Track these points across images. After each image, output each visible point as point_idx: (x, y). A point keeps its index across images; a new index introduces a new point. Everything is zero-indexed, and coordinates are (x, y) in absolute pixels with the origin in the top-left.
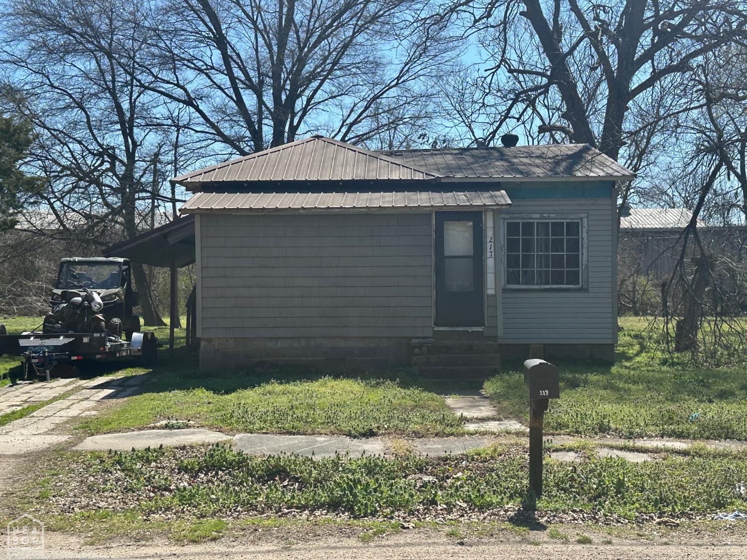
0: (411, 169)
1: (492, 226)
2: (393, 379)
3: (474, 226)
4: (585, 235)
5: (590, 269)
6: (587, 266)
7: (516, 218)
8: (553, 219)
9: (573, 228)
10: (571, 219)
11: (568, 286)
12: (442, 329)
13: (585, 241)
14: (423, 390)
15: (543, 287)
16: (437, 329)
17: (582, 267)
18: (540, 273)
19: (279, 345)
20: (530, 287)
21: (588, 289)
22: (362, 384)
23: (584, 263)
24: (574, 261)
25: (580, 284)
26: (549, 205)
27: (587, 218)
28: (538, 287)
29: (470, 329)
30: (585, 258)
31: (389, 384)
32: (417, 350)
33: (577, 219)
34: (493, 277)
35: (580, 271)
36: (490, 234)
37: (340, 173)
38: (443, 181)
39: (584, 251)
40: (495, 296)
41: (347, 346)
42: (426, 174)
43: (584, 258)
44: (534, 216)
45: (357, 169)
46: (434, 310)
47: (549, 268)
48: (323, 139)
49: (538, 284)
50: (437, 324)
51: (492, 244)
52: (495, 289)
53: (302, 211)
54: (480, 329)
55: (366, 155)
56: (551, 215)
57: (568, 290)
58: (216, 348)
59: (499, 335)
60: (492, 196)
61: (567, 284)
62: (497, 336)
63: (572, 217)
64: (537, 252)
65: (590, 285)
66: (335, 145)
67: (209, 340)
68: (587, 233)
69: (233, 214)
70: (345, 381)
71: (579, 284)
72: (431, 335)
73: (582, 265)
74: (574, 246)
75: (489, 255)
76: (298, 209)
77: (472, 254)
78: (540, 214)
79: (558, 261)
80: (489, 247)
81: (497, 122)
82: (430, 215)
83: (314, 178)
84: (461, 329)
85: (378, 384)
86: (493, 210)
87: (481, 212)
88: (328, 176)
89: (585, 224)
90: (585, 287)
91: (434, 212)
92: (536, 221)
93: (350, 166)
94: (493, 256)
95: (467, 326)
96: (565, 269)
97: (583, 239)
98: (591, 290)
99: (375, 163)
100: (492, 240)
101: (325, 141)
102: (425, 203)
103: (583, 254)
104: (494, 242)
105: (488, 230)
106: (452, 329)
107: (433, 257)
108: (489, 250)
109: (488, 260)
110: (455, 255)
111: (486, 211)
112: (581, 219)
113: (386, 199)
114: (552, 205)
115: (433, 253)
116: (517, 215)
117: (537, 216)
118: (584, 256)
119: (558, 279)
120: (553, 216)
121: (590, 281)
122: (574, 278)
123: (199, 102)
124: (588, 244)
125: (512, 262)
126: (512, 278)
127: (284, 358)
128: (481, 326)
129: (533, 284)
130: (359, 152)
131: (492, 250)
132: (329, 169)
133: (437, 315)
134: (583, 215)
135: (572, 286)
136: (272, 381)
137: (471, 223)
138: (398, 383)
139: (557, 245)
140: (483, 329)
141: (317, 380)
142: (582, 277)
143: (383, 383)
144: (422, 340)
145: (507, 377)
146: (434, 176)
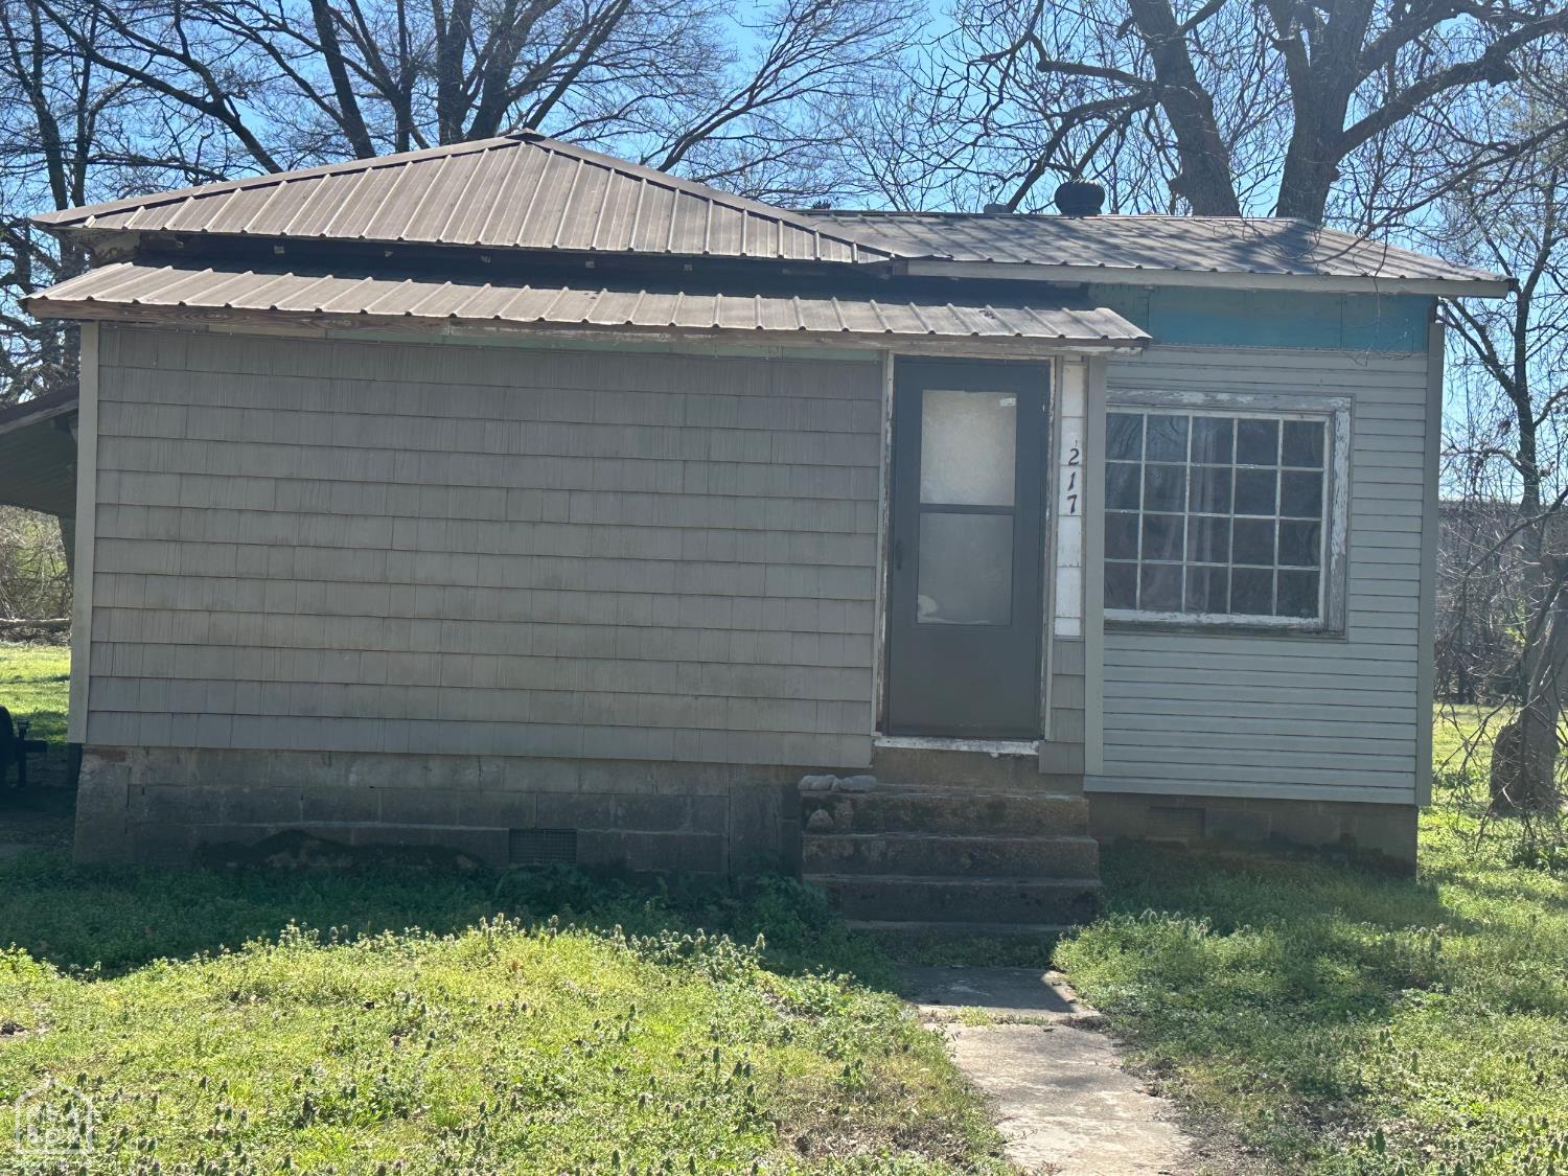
0: (812, 233)
1: (1079, 411)
2: (743, 938)
3: (1021, 409)
4: (1341, 465)
5: (1354, 571)
6: (1345, 560)
7: (1134, 402)
8: (1247, 409)
9: (1306, 441)
10: (1301, 413)
11: (1284, 620)
12: (903, 743)
13: (1342, 481)
14: (851, 982)
15: (1205, 618)
16: (884, 742)
17: (1328, 565)
18: (1197, 576)
19: (353, 778)
20: (1167, 617)
21: (1343, 632)
22: (629, 955)
23: (1335, 549)
24: (1302, 542)
25: (1321, 612)
26: (1235, 367)
27: (1351, 410)
28: (1191, 618)
29: (993, 749)
30: (1339, 535)
31: (728, 955)
32: (821, 814)
33: (1317, 413)
34: (1077, 581)
35: (1322, 577)
36: (1070, 436)
37: (587, 230)
38: (913, 270)
39: (1338, 513)
40: (1080, 642)
41: (585, 788)
42: (860, 248)
43: (1334, 535)
44: (1187, 397)
45: (644, 224)
46: (878, 682)
47: (1226, 561)
48: (540, 144)
49: (1190, 610)
50: (886, 727)
51: (1078, 471)
52: (1083, 621)
53: (449, 330)
54: (1027, 749)
55: (673, 189)
56: (1240, 399)
57: (1283, 632)
58: (136, 779)
59: (1089, 770)
60: (1077, 321)
61: (1279, 613)
62: (1082, 775)
63: (1304, 406)
64: (1190, 510)
65: (1353, 619)
66: (578, 160)
67: (112, 754)
68: (1349, 458)
69: (214, 327)
70: (564, 940)
71: (1316, 616)
72: (865, 763)
73: (1329, 555)
74: (1307, 494)
75: (1065, 506)
76: (437, 322)
77: (1012, 504)
78: (1206, 392)
79: (1254, 541)
80: (1065, 481)
81: (1019, 175)
82: (879, 367)
83: (503, 239)
84: (964, 748)
85: (687, 950)
86: (1085, 359)
87: (1046, 365)
88: (549, 235)
89: (1344, 428)
90: (1335, 624)
91: (891, 358)
92: (1191, 414)
93: (620, 217)
94: (1078, 510)
95: (987, 738)
96: (1277, 567)
97: (1333, 475)
98: (1352, 634)
99: (700, 213)
100: (1079, 459)
101: (548, 150)
102: (863, 326)
103: (1331, 523)
104: (1085, 467)
105: (1066, 424)
106: (937, 745)
107: (883, 504)
108: (1065, 493)
109: (1062, 521)
110: (956, 501)
111: (1060, 361)
112: (1333, 415)
113: (734, 313)
114: (1245, 368)
115: (883, 491)
116: (1134, 393)
117: (1199, 398)
118: (1335, 528)
119: (1252, 595)
120: (1246, 399)
121: (1351, 607)
122: (1300, 595)
123: (240, 105)
124: (1349, 493)
125: (1117, 536)
126: (1118, 588)
127: (369, 824)
128: (1032, 740)
129: (1178, 609)
130: (649, 182)
131: (1077, 490)
132: (552, 221)
133: (887, 694)
134: (1338, 402)
135: (1295, 621)
136: (291, 928)
137: (1010, 401)
138: (759, 950)
139: (1255, 493)
140: (1037, 750)
141: (459, 930)
142: (1327, 594)
143: (707, 948)
144: (836, 781)
145: (1138, 932)
146: (887, 254)
